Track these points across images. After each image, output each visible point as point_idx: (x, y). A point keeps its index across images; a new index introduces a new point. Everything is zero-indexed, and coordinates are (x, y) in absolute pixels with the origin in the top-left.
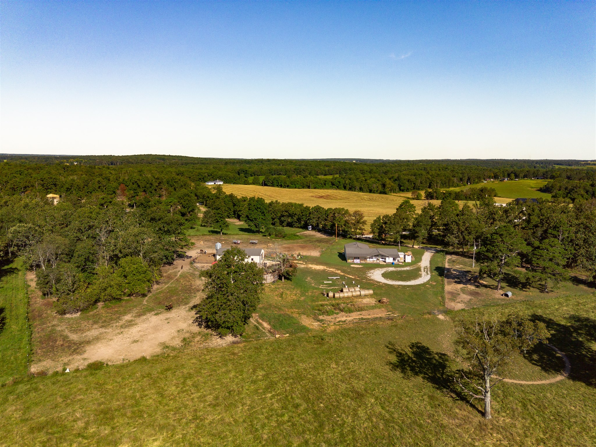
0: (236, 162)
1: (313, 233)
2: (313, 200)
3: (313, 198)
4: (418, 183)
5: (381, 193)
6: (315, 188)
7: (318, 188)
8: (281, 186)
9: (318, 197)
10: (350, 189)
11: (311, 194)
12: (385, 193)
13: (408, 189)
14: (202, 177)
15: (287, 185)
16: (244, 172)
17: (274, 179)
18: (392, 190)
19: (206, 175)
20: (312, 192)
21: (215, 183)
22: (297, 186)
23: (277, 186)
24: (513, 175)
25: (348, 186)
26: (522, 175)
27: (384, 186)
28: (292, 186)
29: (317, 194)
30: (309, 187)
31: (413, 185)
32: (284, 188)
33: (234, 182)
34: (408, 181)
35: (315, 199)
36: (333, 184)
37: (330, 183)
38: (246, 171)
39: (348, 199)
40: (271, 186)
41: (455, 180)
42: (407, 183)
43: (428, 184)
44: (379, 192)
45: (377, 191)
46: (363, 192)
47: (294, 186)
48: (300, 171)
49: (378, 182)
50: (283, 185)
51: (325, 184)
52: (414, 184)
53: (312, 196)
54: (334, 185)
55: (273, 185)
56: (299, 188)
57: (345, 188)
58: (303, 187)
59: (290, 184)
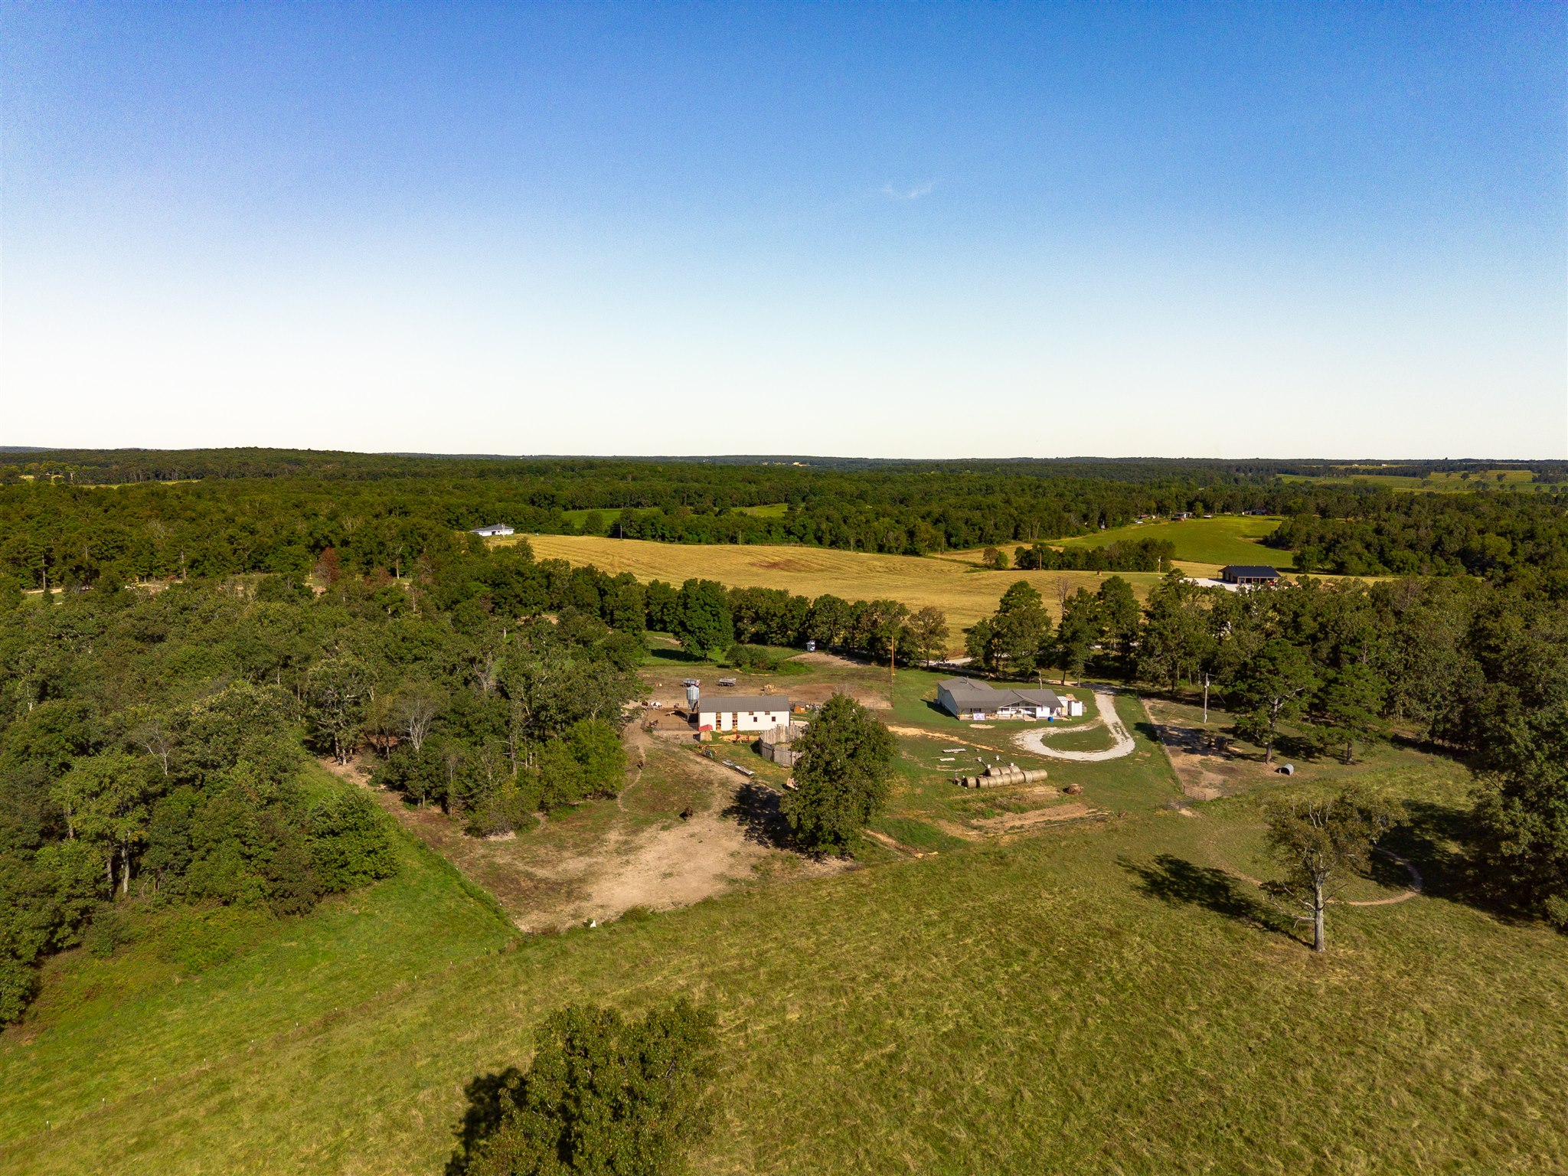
1: (822, 657)
2: (757, 575)
3: (754, 569)
4: (989, 529)
5: (905, 553)
6: (748, 542)
7: (756, 543)
8: (663, 538)
9: (768, 567)
10: (833, 544)
11: (748, 559)
12: (915, 553)
13: (967, 542)
14: (454, 517)
15: (677, 535)
16: (546, 498)
17: (645, 520)
18: (933, 547)
19: (463, 510)
20: (749, 554)
21: (494, 533)
22: (704, 537)
23: (653, 537)
24: (1199, 506)
25: (827, 538)
26: (1218, 505)
27: (911, 534)
28: (690, 537)
29: (762, 558)
30: (733, 540)
31: (978, 533)
32: (671, 542)
34: (966, 523)
35: (761, 571)
36: (789, 532)
37: (782, 530)
38: (553, 496)
39: (839, 569)
40: (638, 538)
41: (1072, 518)
42: (964, 527)
43: (1012, 530)
44: (901, 550)
45: (897, 548)
46: (864, 551)
47: (697, 538)
48: (688, 496)
49: (897, 526)
50: (667, 535)
51: (769, 532)
52: (980, 529)
53: (753, 565)
54: (791, 534)
55: (641, 536)
56: (708, 543)
57: (820, 541)
58: (719, 541)
59: (684, 534)
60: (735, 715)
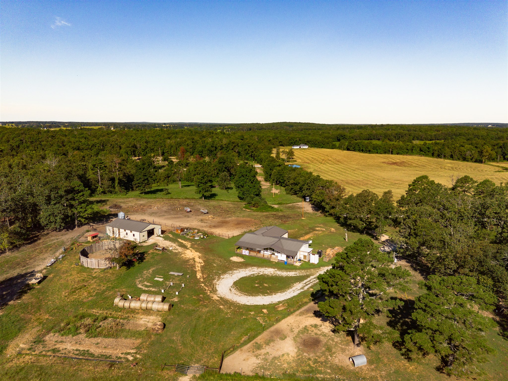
0: (349, 127)
3: (382, 164)
5: (476, 161)
6: (398, 154)
7: (401, 154)
9: (390, 164)
10: (439, 156)
11: (384, 160)
12: (481, 162)
14: (294, 142)
15: (368, 150)
16: (342, 136)
17: (356, 144)
18: (491, 159)
21: (300, 147)
22: (379, 151)
23: (359, 150)
25: (436, 153)
27: (481, 153)
28: (373, 151)
29: (391, 160)
33: (322, 146)
35: (386, 165)
36: (421, 150)
38: (345, 136)
39: (424, 166)
40: (353, 151)
44: (474, 160)
45: (471, 159)
46: (453, 160)
47: (376, 151)
50: (364, 149)
53: (384, 163)
54: (422, 151)
56: (380, 153)
57: (433, 155)
58: (385, 153)
59: (371, 149)
60: (119, 230)
